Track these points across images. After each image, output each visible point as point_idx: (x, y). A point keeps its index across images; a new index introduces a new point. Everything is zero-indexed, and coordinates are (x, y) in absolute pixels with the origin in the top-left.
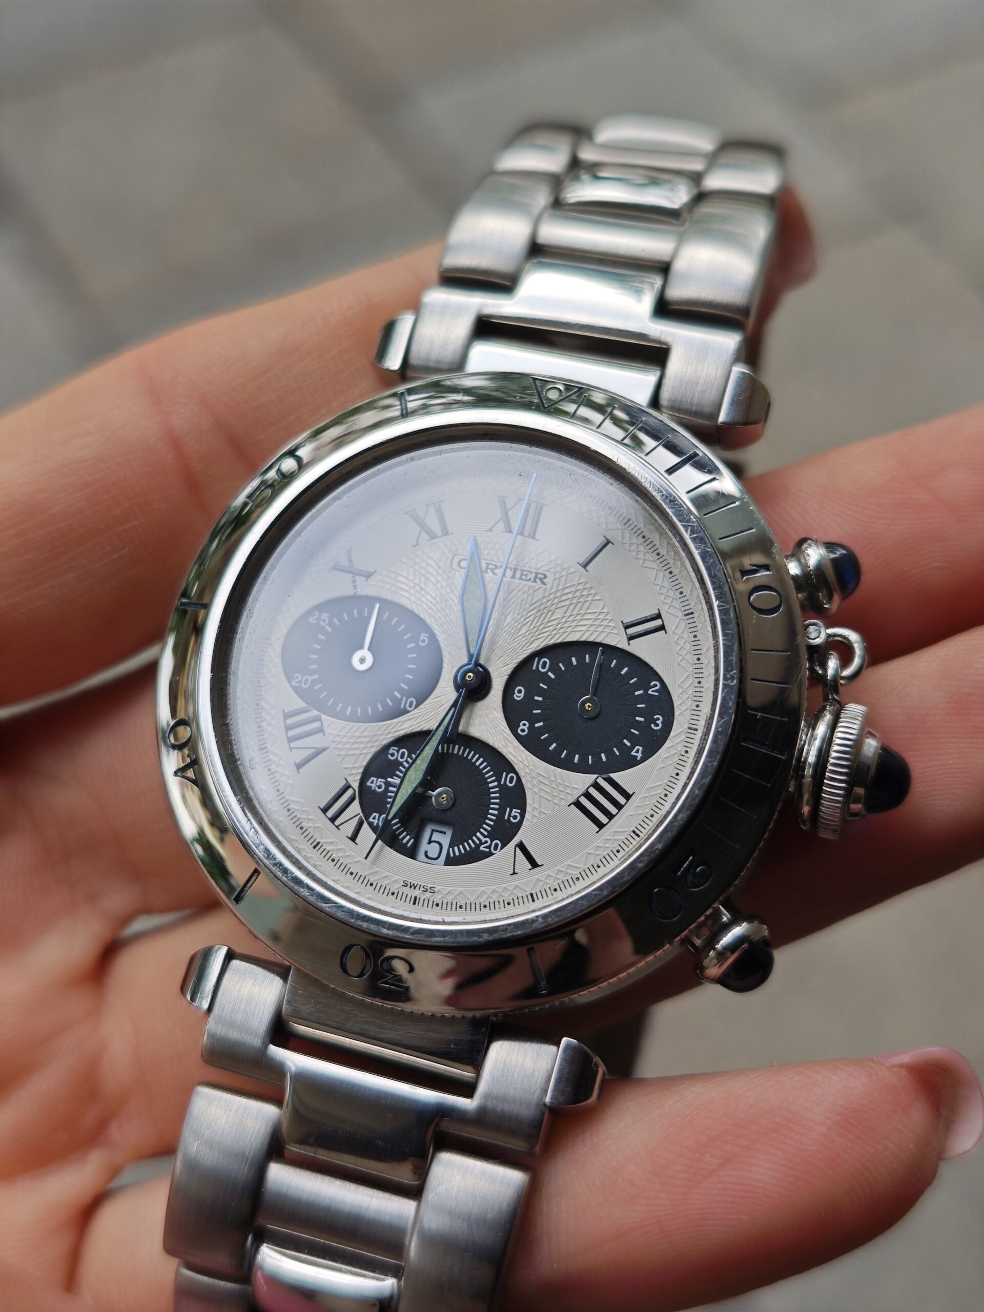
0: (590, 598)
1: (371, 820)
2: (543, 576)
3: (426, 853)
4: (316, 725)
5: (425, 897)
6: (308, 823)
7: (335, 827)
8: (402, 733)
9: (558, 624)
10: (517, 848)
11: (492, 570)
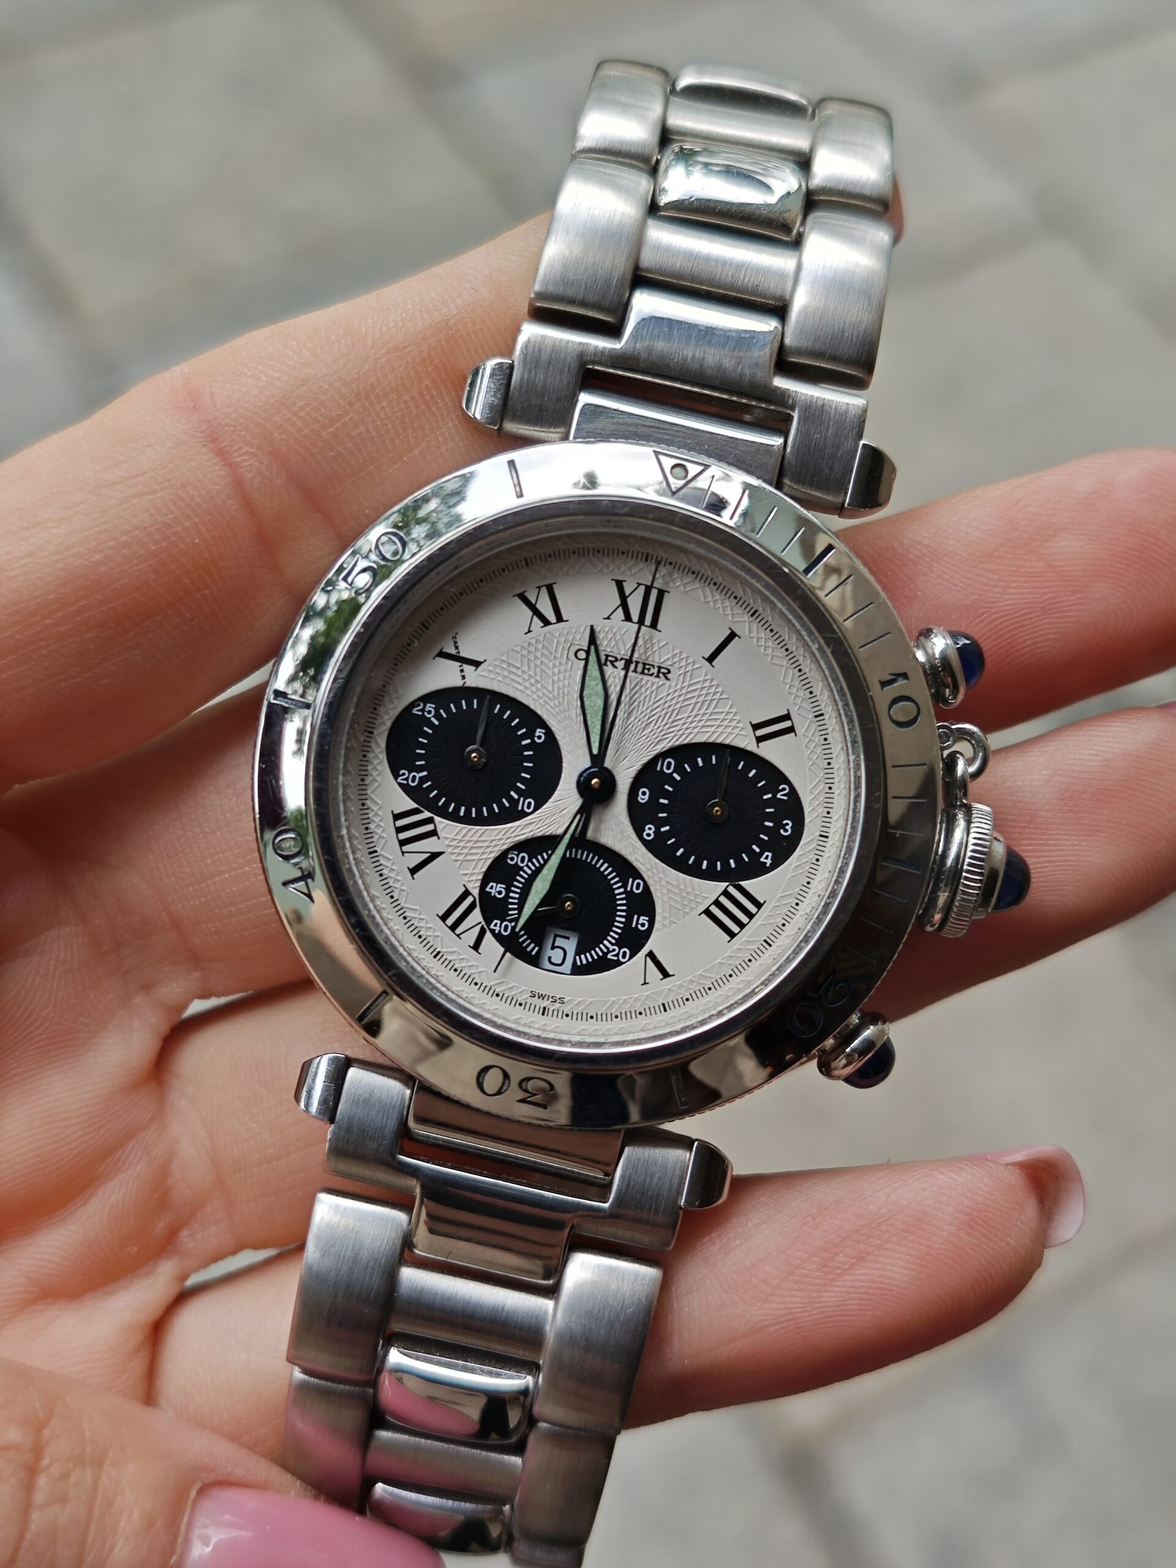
0: (717, 697)
1: (492, 927)
2: (666, 671)
3: (550, 958)
4: (430, 827)
5: (554, 1008)
6: (426, 932)
7: (456, 937)
8: (522, 838)
9: (684, 724)
10: (648, 958)
11: (612, 662)
